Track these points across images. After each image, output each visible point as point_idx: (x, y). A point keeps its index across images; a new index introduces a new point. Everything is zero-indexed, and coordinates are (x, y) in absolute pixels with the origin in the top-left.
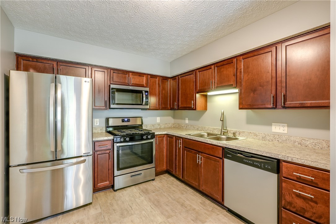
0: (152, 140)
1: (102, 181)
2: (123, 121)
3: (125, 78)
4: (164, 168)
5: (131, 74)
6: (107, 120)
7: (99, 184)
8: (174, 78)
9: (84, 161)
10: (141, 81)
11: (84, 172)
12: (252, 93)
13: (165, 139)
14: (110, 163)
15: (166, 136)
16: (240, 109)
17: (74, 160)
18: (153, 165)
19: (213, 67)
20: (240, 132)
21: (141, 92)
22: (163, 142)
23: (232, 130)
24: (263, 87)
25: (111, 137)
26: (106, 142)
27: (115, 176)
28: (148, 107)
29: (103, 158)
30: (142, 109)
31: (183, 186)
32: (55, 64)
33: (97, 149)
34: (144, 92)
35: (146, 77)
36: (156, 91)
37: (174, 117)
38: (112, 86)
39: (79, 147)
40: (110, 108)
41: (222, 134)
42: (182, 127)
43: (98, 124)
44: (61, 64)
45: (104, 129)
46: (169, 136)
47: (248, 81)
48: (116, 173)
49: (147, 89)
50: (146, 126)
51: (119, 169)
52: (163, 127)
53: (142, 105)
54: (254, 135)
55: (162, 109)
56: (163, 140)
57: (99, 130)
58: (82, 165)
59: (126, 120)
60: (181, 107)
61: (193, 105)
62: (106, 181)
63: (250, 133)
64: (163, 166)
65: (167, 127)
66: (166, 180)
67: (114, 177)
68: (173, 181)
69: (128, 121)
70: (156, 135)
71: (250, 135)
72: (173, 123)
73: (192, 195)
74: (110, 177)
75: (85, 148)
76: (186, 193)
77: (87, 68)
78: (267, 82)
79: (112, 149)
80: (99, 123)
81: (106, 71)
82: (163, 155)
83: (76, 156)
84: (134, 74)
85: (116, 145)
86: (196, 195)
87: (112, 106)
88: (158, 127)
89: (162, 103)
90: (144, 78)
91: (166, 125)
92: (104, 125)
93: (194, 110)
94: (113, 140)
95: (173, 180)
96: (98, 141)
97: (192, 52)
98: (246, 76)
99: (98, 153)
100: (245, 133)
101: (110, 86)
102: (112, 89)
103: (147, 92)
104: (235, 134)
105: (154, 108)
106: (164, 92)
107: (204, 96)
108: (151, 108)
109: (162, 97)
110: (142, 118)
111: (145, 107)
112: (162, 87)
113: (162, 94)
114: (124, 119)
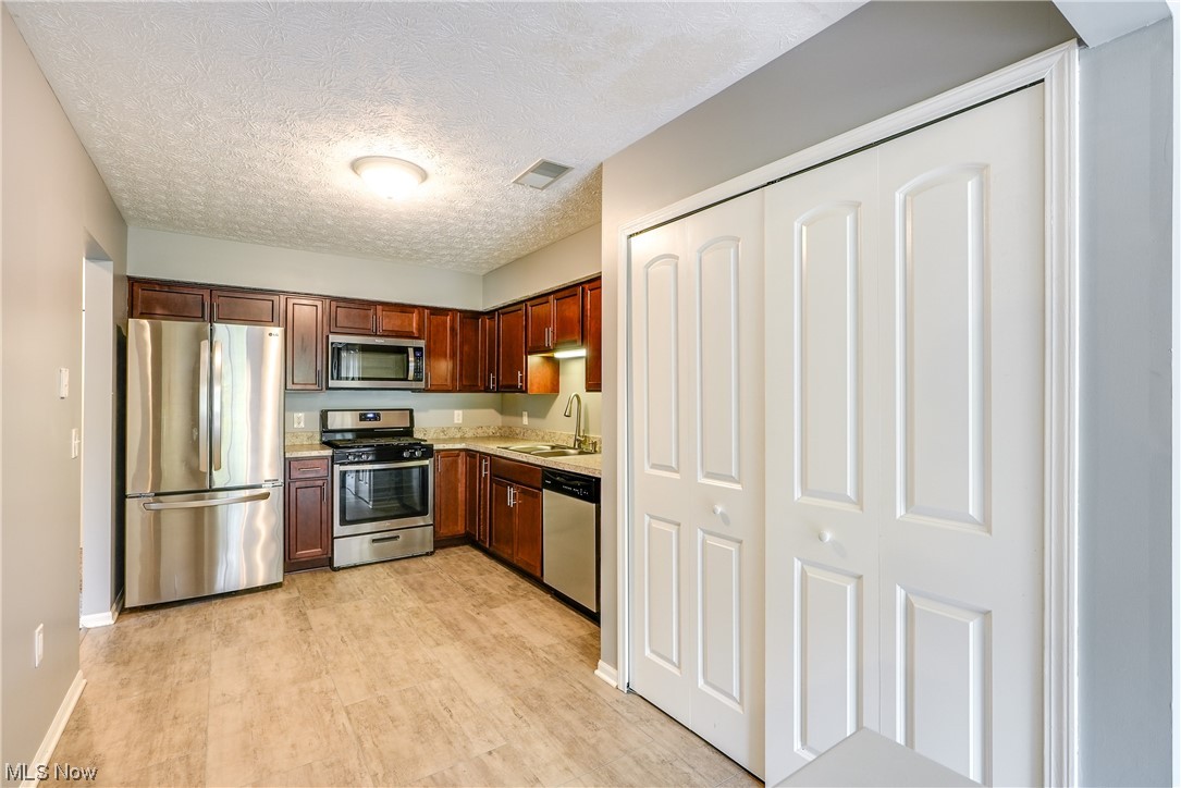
0: (427, 462)
1: (307, 546)
2: (363, 418)
3: (367, 317)
4: (460, 528)
5: (379, 308)
6: (324, 416)
7: (297, 552)
8: (490, 313)
9: (266, 496)
10: (406, 323)
11: (266, 518)
13: (461, 461)
14: (324, 508)
15: (463, 454)
16: (587, 391)
17: (247, 493)
18: (428, 519)
19: (550, 297)
21: (403, 350)
22: (457, 467)
23: (595, 438)
25: (328, 452)
26: (317, 462)
27: (336, 538)
28: (422, 385)
29: (309, 498)
30: (413, 390)
32: (206, 294)
33: (295, 475)
34: (411, 351)
35: (419, 313)
36: (447, 347)
37: (502, 410)
38: (333, 338)
39: (256, 467)
40: (328, 388)
41: (576, 447)
42: (515, 436)
43: (302, 425)
44: (219, 293)
45: (318, 437)
46: (470, 453)
48: (338, 529)
49: (421, 343)
51: (344, 522)
52: (470, 435)
53: (406, 379)
55: (460, 391)
56: (456, 462)
57: (305, 439)
58: (263, 503)
59: (371, 415)
60: (502, 386)
61: (522, 382)
62: (316, 547)
64: (456, 524)
65: (482, 435)
67: (333, 538)
69: (376, 418)
70: (439, 451)
72: (500, 425)
74: (324, 538)
75: (270, 471)
77: (276, 298)
79: (329, 478)
80: (304, 421)
81: (319, 303)
82: (456, 498)
83: (249, 484)
84: (387, 309)
85: (337, 468)
87: (332, 383)
88: (458, 436)
89: (461, 375)
90: (415, 316)
91: (479, 431)
92: (317, 427)
93: (523, 392)
94: (333, 457)
96: (297, 459)
97: (517, 260)
99: (298, 484)
101: (328, 337)
102: (332, 344)
103: (420, 349)
104: (595, 444)
105: (441, 388)
106: (466, 348)
107: (551, 360)
108: (433, 388)
109: (461, 361)
110: (411, 411)
111: (415, 385)
112: (462, 337)
113: (461, 353)
114: (365, 414)
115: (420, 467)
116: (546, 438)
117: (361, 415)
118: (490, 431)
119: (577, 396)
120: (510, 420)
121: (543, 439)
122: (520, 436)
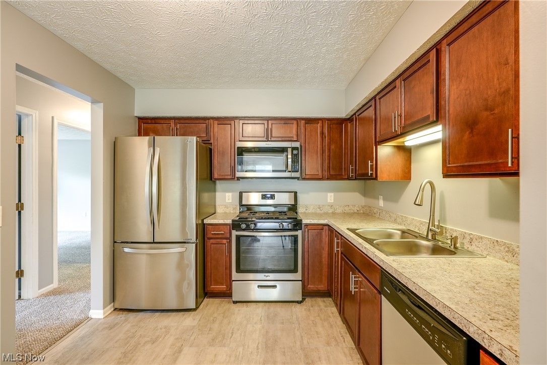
0: (298, 233)
1: (217, 283)
2: (264, 197)
4: (324, 285)
5: (270, 122)
6: (241, 194)
7: (212, 287)
8: (351, 119)
10: (289, 131)
12: (468, 133)
13: (324, 233)
14: (227, 259)
15: (325, 228)
18: (298, 276)
19: (398, 82)
20: (472, 236)
21: (285, 150)
22: (320, 238)
23: (456, 231)
24: (494, 110)
25: (229, 221)
26: (222, 228)
27: (233, 281)
28: (298, 175)
29: (218, 250)
31: (342, 330)
33: (210, 235)
34: (289, 150)
35: (297, 123)
36: (317, 147)
37: (365, 193)
40: (237, 178)
41: (430, 237)
42: (374, 215)
43: (230, 201)
44: (178, 121)
45: (239, 208)
46: (330, 229)
47: (459, 99)
48: (235, 275)
49: (298, 145)
50: (307, 207)
51: (239, 270)
52: (339, 211)
53: (288, 171)
54: (507, 249)
55: (328, 179)
56: (321, 234)
57: (232, 209)
59: (268, 195)
60: (359, 175)
61: (372, 170)
62: (222, 284)
63: (496, 243)
65: (349, 211)
66: (321, 310)
67: (231, 281)
68: (331, 315)
69: (272, 197)
70: (307, 225)
71: (497, 247)
72: (363, 205)
73: (344, 353)
74: (227, 279)
76: (337, 344)
77: (208, 122)
78: (504, 92)
79: (231, 239)
80: (231, 198)
81: (232, 123)
85: (234, 233)
86: (352, 357)
87: (238, 174)
88: (331, 211)
89: (328, 167)
90: (295, 126)
91: (347, 208)
92: (237, 202)
93: (374, 179)
94: (232, 225)
95: (333, 313)
96: (211, 225)
98: (455, 87)
100: (485, 241)
102: (238, 148)
103: (297, 149)
104: (454, 240)
105: (314, 177)
106: (333, 147)
107: (402, 148)
108: (307, 177)
109: (329, 156)
110: (296, 193)
111: (294, 175)
112: (330, 138)
113: (329, 150)
114: (265, 195)
115: (292, 236)
116: (399, 220)
117: (263, 195)
118: (355, 209)
119: (431, 184)
120: (370, 201)
121: (395, 221)
122: (377, 215)
